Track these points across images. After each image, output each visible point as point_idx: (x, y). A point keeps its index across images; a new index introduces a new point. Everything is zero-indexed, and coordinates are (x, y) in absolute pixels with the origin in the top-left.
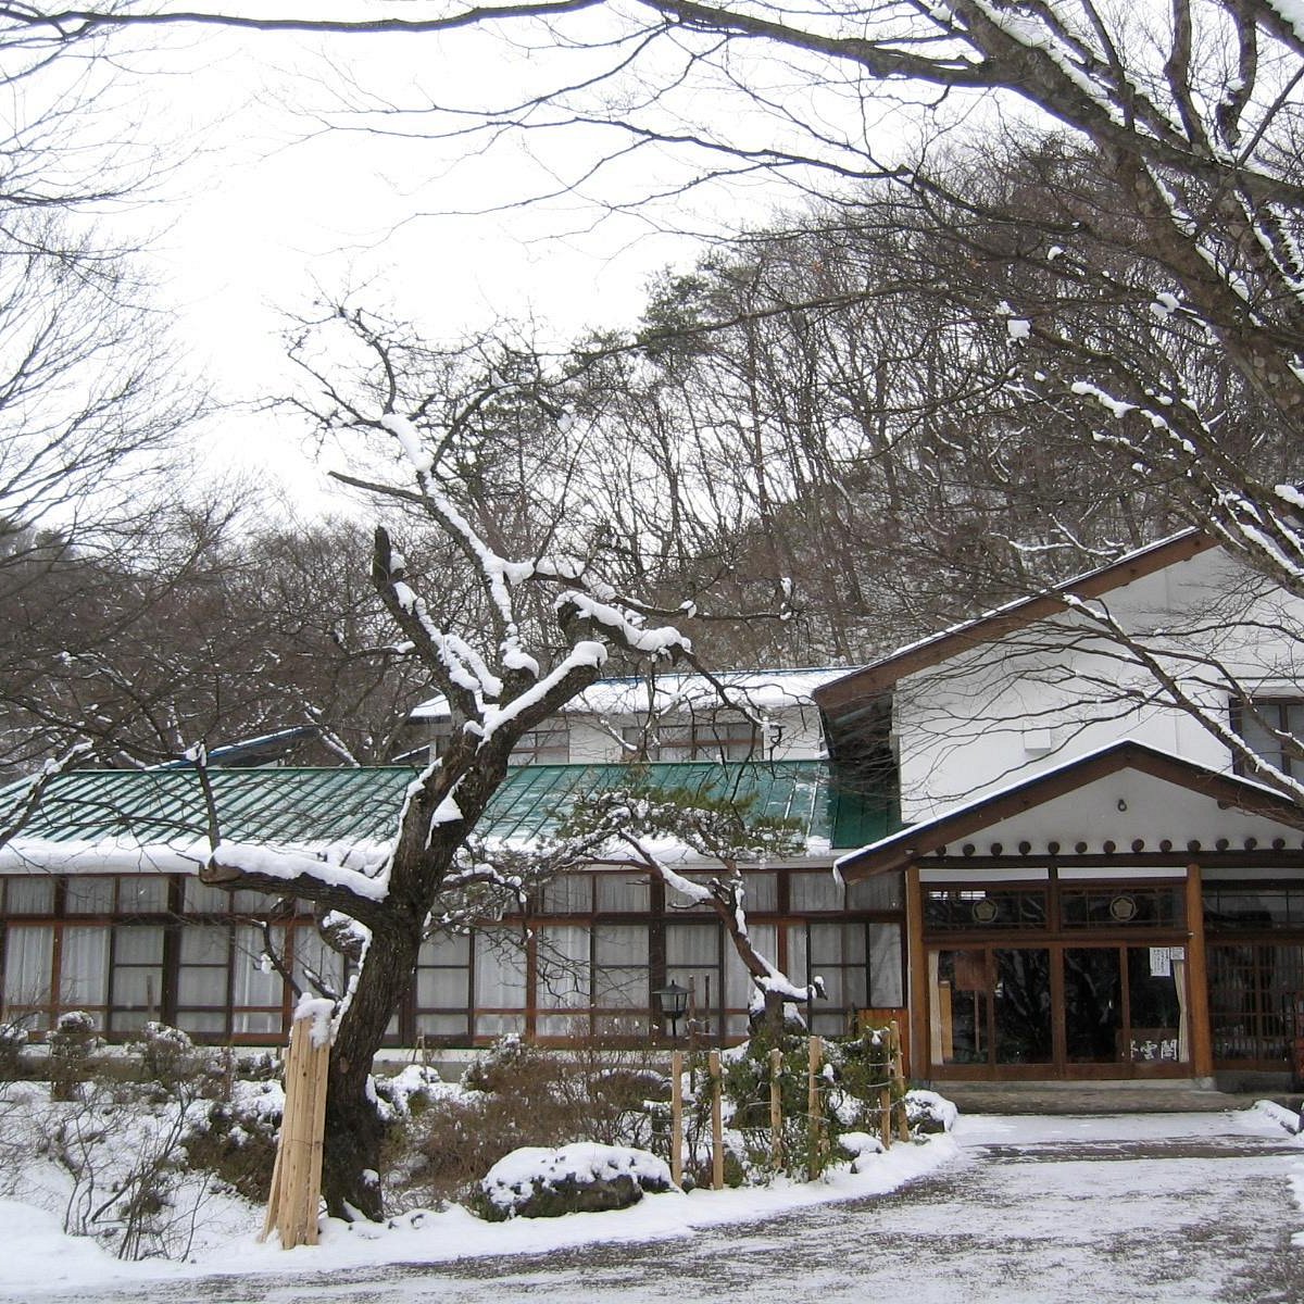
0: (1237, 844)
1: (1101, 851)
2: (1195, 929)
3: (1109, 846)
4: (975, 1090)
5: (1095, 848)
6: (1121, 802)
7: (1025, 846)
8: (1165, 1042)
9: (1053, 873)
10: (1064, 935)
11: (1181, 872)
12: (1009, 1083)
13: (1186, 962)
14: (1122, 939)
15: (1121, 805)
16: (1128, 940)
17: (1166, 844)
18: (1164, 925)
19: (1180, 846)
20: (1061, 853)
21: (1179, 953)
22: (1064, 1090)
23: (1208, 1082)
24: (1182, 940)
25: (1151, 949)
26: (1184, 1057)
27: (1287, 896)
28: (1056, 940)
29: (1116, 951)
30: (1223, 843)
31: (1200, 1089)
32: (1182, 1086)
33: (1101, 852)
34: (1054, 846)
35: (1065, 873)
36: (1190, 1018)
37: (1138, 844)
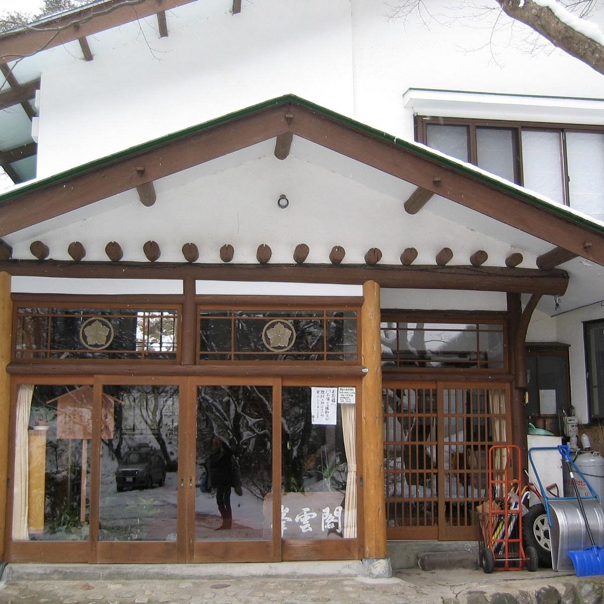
0: (426, 258)
1: (252, 260)
2: (371, 367)
3: (264, 252)
4: (65, 576)
5: (245, 256)
6: (283, 197)
7: (151, 248)
8: (327, 510)
9: (189, 287)
10: (197, 368)
11: (354, 291)
12: (113, 567)
13: (358, 406)
14: (275, 376)
15: (283, 201)
16: (283, 377)
17: (338, 253)
18: (329, 357)
19: (355, 256)
20: (201, 260)
21: (348, 395)
22: (190, 577)
23: (381, 566)
24: (354, 378)
25: (314, 390)
26: (350, 533)
27: (477, 330)
28: (187, 374)
29: (267, 391)
30: (410, 254)
31: (370, 575)
32: (346, 571)
33: (254, 260)
34: (190, 250)
35: (205, 287)
36: (360, 479)
37: (302, 251)
